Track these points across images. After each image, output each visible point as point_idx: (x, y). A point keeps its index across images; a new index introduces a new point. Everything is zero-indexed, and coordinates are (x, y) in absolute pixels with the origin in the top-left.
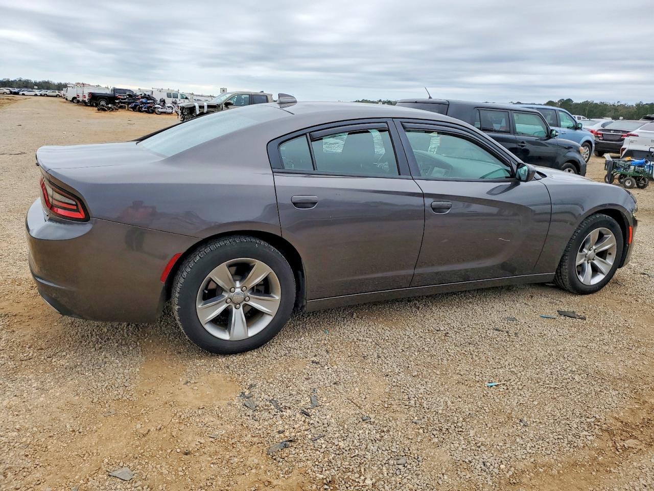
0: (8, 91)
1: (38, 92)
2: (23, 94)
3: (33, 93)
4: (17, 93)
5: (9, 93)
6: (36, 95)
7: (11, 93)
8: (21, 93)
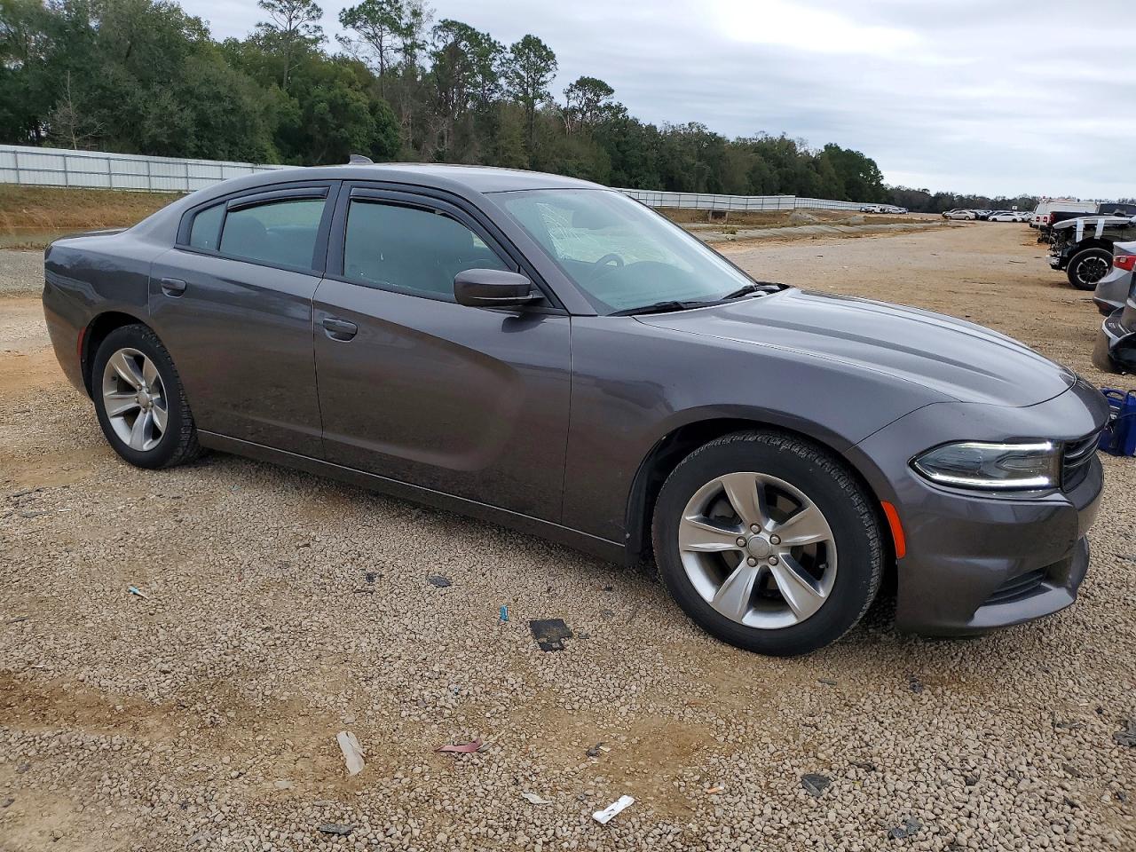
0: (972, 215)
1: (1017, 216)
2: (995, 220)
3: (1010, 218)
4: (984, 218)
5: (974, 217)
6: (1015, 221)
7: (977, 218)
8: (991, 218)
